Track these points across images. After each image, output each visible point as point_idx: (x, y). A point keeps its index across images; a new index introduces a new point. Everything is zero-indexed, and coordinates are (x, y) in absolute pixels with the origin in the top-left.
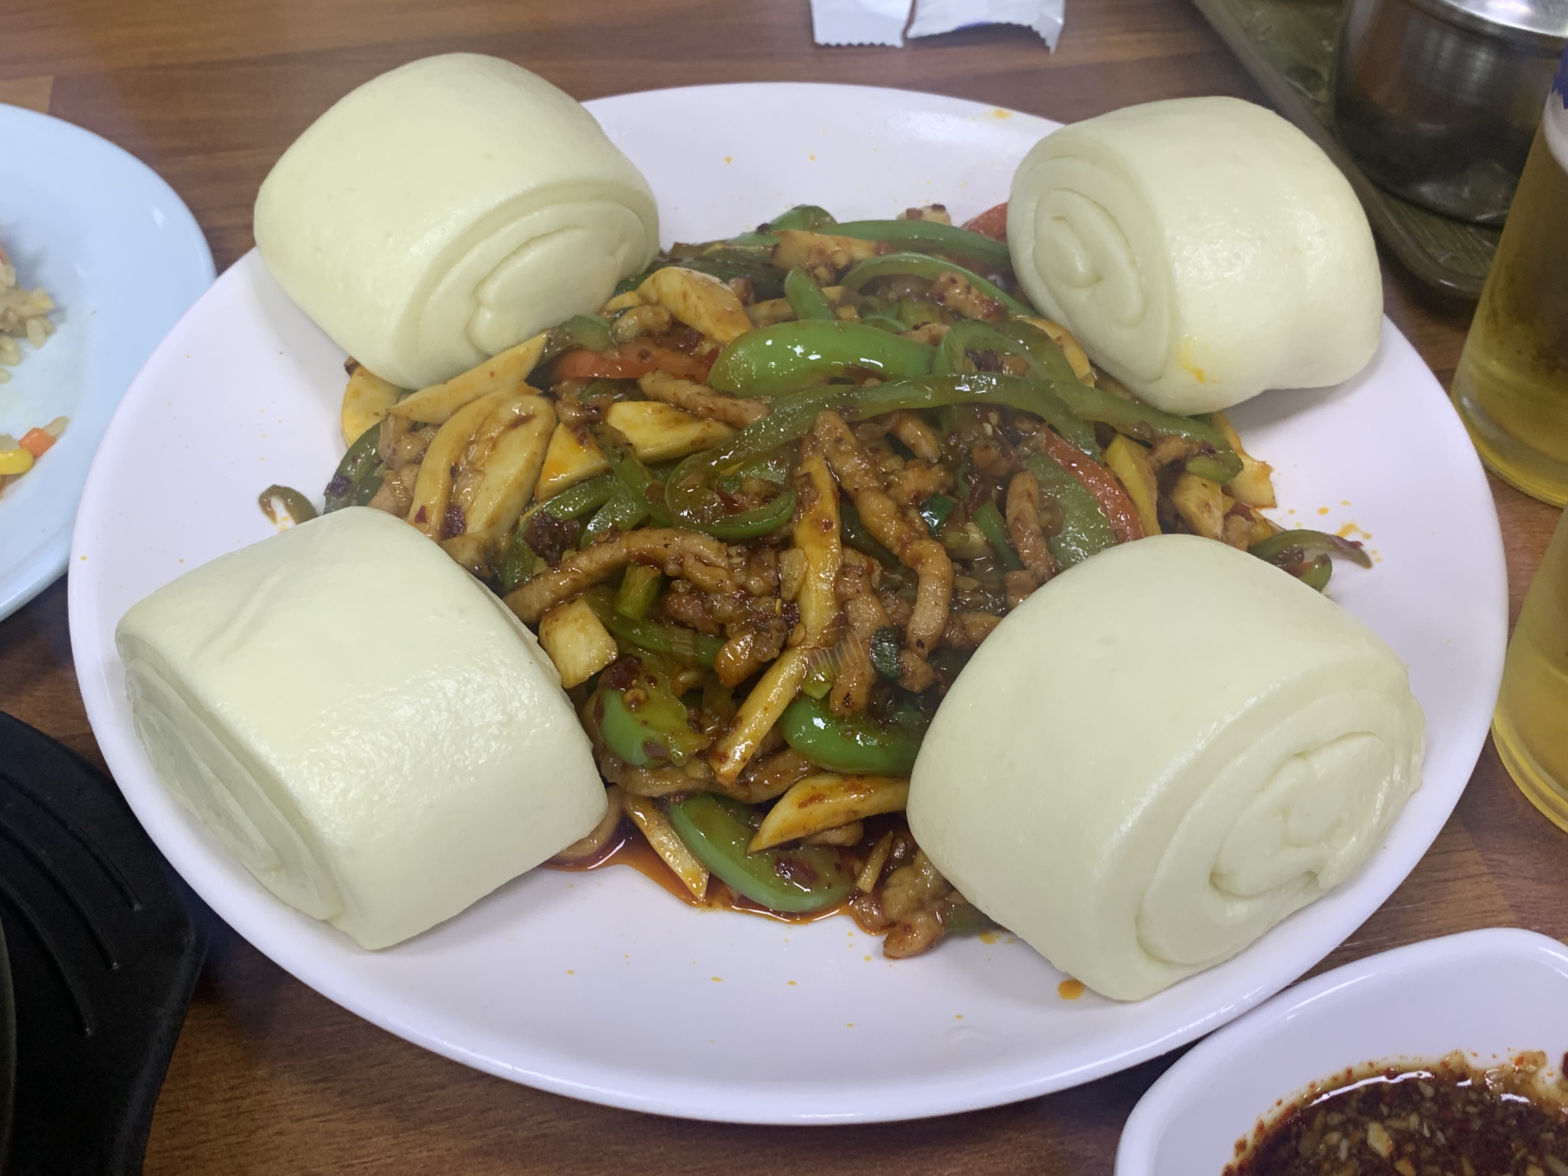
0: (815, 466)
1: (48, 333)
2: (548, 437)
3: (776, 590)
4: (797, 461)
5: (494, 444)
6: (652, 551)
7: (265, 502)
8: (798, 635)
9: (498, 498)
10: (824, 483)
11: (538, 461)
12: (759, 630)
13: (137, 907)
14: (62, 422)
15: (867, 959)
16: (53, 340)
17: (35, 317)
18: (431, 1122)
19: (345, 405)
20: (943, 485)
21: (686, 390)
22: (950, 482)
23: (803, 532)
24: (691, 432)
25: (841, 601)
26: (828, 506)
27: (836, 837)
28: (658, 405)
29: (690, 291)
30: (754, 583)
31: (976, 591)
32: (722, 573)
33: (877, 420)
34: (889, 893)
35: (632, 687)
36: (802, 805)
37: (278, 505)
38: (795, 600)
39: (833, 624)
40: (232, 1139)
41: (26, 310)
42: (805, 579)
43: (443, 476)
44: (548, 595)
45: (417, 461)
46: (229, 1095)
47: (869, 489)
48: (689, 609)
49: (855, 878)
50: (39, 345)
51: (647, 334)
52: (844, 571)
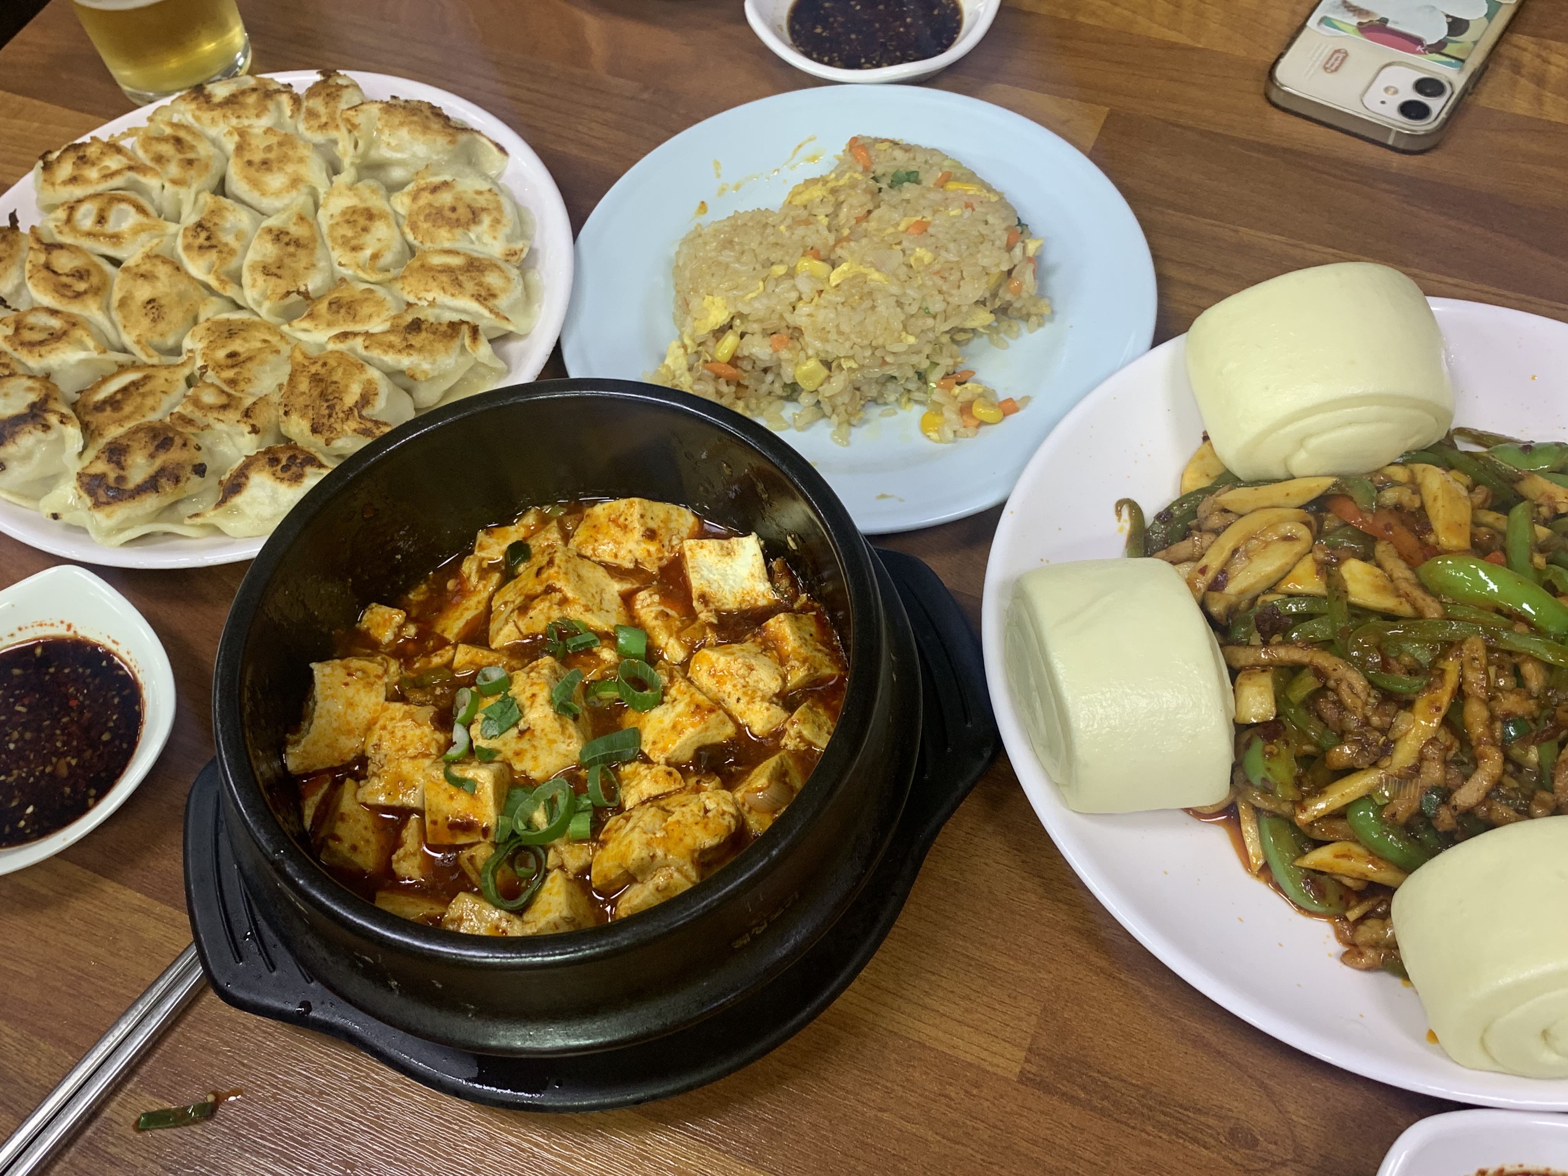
0: (1451, 666)
1: (1040, 325)
2: (1300, 557)
3: (1384, 731)
4: (1444, 656)
5: (1267, 544)
6: (1325, 668)
7: (1120, 504)
8: (1385, 763)
9: (1252, 580)
10: (1451, 680)
11: (1288, 568)
12: (1364, 749)
13: (969, 725)
14: (1027, 399)
15: (1330, 955)
16: (1041, 330)
17: (1036, 315)
18: (1060, 901)
19: (1191, 461)
20: (1531, 713)
21: (1400, 570)
22: (1537, 714)
23: (1421, 704)
24: (1387, 602)
25: (1422, 758)
26: (1444, 697)
27: (1348, 882)
28: (1378, 571)
29: (1440, 498)
30: (1375, 720)
31: (1514, 789)
32: (1359, 703)
33: (1510, 653)
34: (1362, 928)
35: (1272, 743)
36: (1337, 856)
37: (1125, 511)
38: (1395, 742)
39: (1409, 768)
40: (962, 853)
41: (1033, 310)
42: (1406, 734)
43: (1226, 553)
44: (1251, 661)
45: (1217, 532)
46: (970, 831)
47: (1478, 697)
48: (1329, 711)
49: (1348, 908)
50: (1031, 331)
51: (1398, 508)
52: (1433, 741)
